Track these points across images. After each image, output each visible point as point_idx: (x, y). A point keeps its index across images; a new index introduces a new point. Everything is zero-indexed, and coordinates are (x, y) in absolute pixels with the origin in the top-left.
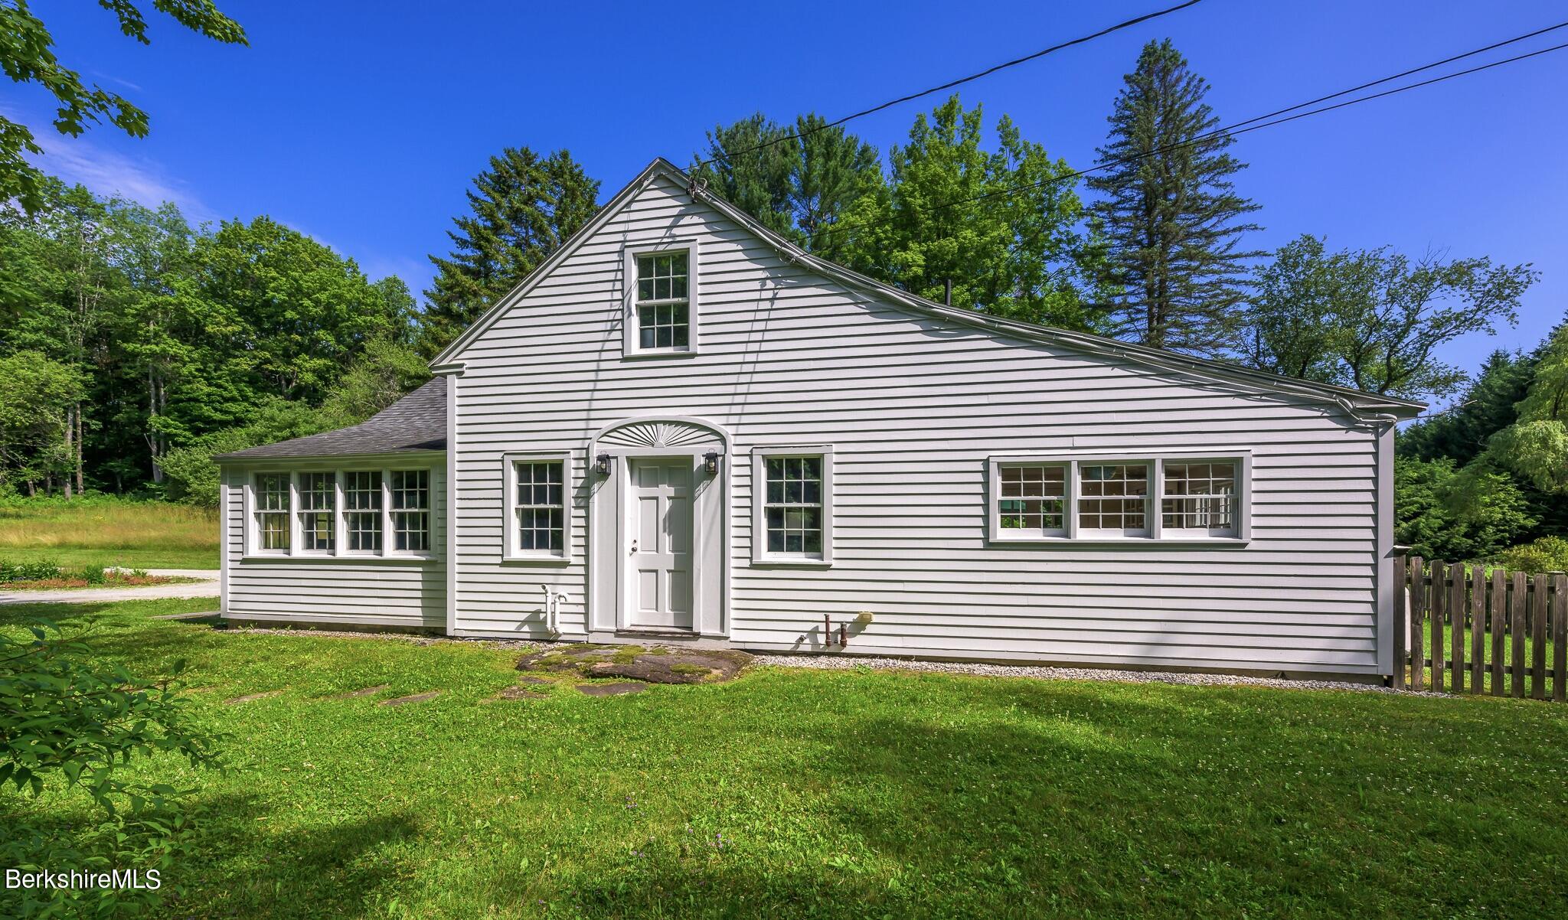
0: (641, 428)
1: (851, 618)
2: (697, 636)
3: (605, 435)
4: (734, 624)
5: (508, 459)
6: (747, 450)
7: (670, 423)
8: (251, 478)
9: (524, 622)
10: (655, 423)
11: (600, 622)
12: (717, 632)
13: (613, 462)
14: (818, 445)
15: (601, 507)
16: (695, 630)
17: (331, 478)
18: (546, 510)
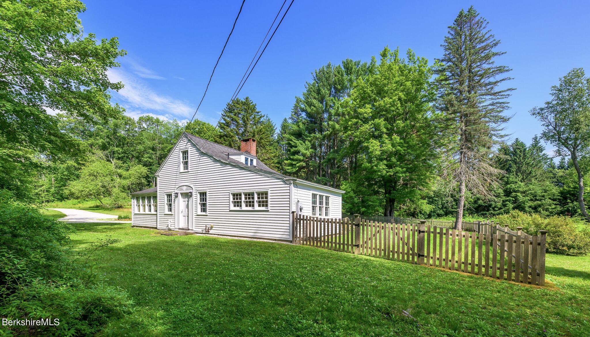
0: (182, 187)
1: (210, 226)
2: (189, 229)
3: (177, 189)
4: (194, 227)
5: (165, 194)
6: (196, 191)
7: (186, 186)
8: (135, 198)
9: (167, 227)
11: (177, 227)
12: (192, 229)
13: (178, 194)
14: (206, 190)
15: (176, 203)
17: (145, 197)
18: (170, 204)
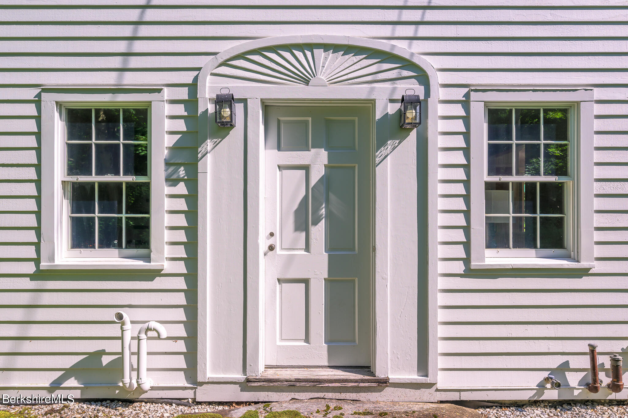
0: (287, 55)
2: (382, 384)
3: (224, 64)
4: (442, 362)
5: (49, 100)
6: (459, 94)
7: (336, 48)
9: (68, 373)
10: (311, 47)
11: (215, 368)
12: (414, 377)
13: (239, 108)
14: (572, 89)
15: (217, 179)
16: (380, 374)
18: (119, 185)
